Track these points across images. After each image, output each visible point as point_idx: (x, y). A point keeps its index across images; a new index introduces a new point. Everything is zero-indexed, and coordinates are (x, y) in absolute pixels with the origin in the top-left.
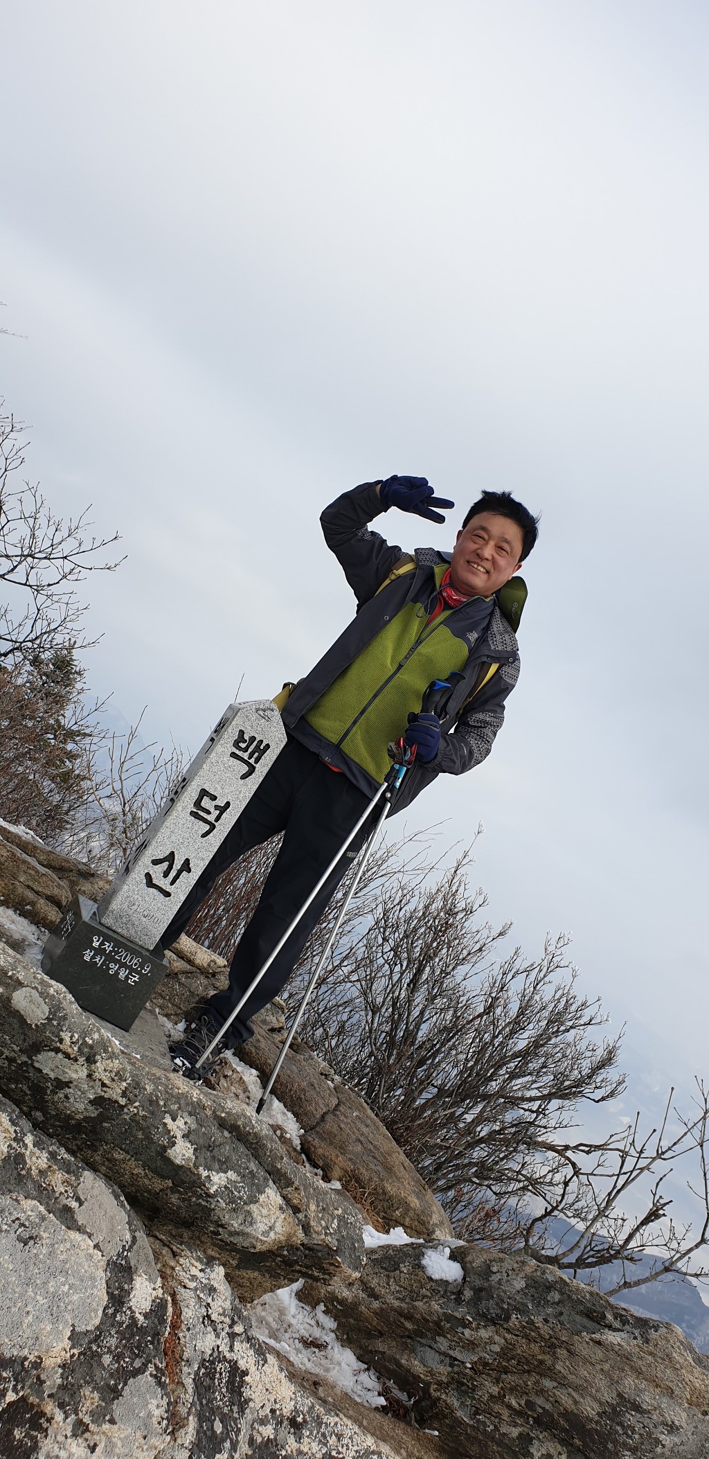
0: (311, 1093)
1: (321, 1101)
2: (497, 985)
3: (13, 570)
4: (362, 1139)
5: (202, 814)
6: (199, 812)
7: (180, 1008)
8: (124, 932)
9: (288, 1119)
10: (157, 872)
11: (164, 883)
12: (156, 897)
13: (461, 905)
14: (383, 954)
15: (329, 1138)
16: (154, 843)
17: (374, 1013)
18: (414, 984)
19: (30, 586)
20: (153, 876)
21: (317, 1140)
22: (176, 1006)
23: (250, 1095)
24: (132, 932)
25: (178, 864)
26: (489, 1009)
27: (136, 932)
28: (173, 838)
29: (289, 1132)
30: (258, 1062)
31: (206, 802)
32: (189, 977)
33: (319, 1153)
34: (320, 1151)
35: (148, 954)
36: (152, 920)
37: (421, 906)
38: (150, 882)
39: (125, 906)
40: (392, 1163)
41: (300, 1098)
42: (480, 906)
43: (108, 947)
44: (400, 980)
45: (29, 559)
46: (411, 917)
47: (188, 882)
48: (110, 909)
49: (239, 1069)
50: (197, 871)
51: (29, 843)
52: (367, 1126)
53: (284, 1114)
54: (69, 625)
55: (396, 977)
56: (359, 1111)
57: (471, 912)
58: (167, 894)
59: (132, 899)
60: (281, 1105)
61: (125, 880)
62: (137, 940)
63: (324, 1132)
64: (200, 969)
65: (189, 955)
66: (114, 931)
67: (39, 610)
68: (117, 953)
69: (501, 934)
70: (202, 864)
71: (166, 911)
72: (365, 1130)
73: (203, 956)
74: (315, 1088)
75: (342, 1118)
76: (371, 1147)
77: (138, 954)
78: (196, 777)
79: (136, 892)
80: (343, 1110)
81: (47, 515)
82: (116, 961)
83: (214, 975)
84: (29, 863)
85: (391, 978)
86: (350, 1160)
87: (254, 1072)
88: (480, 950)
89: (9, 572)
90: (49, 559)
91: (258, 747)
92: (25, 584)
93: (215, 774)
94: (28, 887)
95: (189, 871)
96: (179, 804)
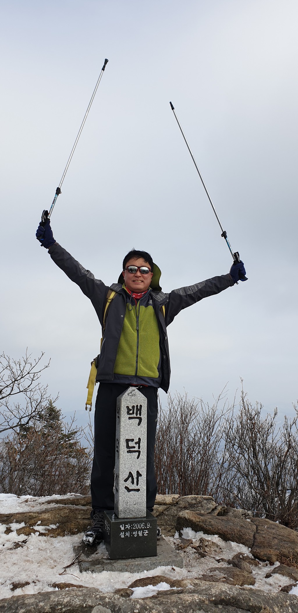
0: (243, 530)
1: (249, 531)
2: (286, 435)
3: (12, 389)
4: (275, 536)
5: (132, 449)
6: (130, 449)
7: (173, 525)
8: (131, 516)
9: (241, 547)
10: (129, 484)
11: (134, 487)
12: (135, 495)
13: (253, 413)
14: (236, 451)
15: (262, 545)
16: (120, 473)
17: (247, 477)
18: (255, 456)
19: (22, 391)
20: (128, 487)
21: (258, 549)
22: (170, 525)
23: (221, 547)
24: (134, 514)
25: (135, 475)
26: (290, 446)
27: (135, 513)
28: (127, 466)
29: (245, 553)
30: (215, 531)
31: (131, 444)
32: (168, 510)
33: (262, 555)
34: (262, 553)
35: (145, 519)
36: (139, 504)
37: (239, 424)
38: (129, 490)
39: (125, 505)
40: (293, 539)
41: (241, 535)
42: (261, 409)
43: (128, 527)
44: (249, 457)
45: (16, 382)
46: (238, 430)
47: (143, 479)
48: (120, 510)
49: (209, 539)
50: (144, 472)
51: (74, 500)
52: (273, 529)
53: (239, 546)
54: (45, 396)
55: (247, 458)
56: (267, 524)
57: (259, 413)
58: (138, 490)
59: (126, 501)
60: (235, 543)
61: (118, 495)
62: (138, 516)
63: (259, 544)
64: (170, 505)
65: (162, 502)
66: (127, 518)
67: (30, 398)
68: (133, 527)
69: (275, 414)
70: (144, 470)
71: (142, 497)
72: (274, 531)
73: (168, 498)
74: (244, 527)
75: (262, 532)
76: (280, 537)
77: (141, 522)
78: (121, 436)
79: (126, 497)
80: (260, 529)
81: (13, 362)
82: (135, 530)
83: (177, 503)
84: (79, 509)
85: (245, 459)
86: (276, 549)
87: (216, 536)
88: (272, 426)
89: (11, 391)
90: (23, 377)
91: (137, 408)
92: (20, 392)
93: (127, 430)
94: (84, 519)
95: (141, 475)
96: (121, 452)
